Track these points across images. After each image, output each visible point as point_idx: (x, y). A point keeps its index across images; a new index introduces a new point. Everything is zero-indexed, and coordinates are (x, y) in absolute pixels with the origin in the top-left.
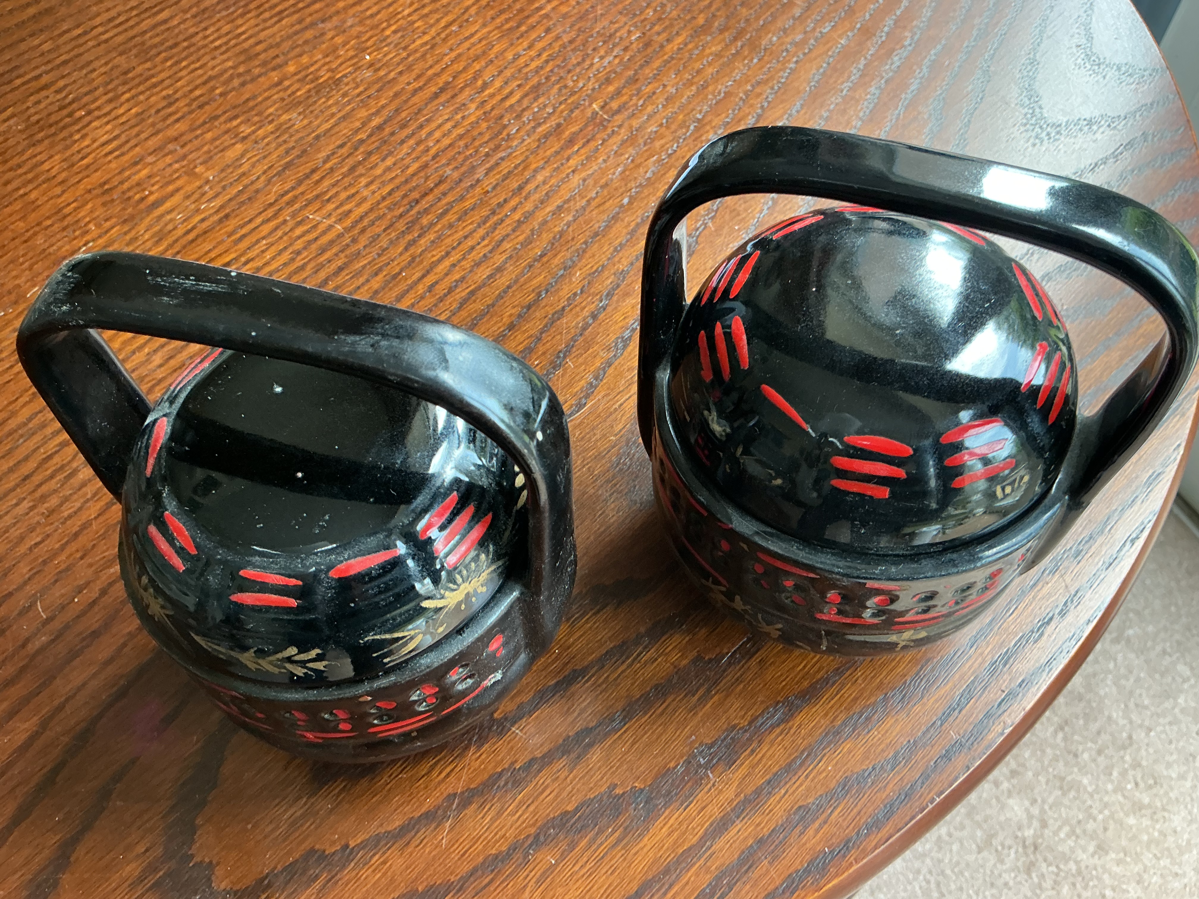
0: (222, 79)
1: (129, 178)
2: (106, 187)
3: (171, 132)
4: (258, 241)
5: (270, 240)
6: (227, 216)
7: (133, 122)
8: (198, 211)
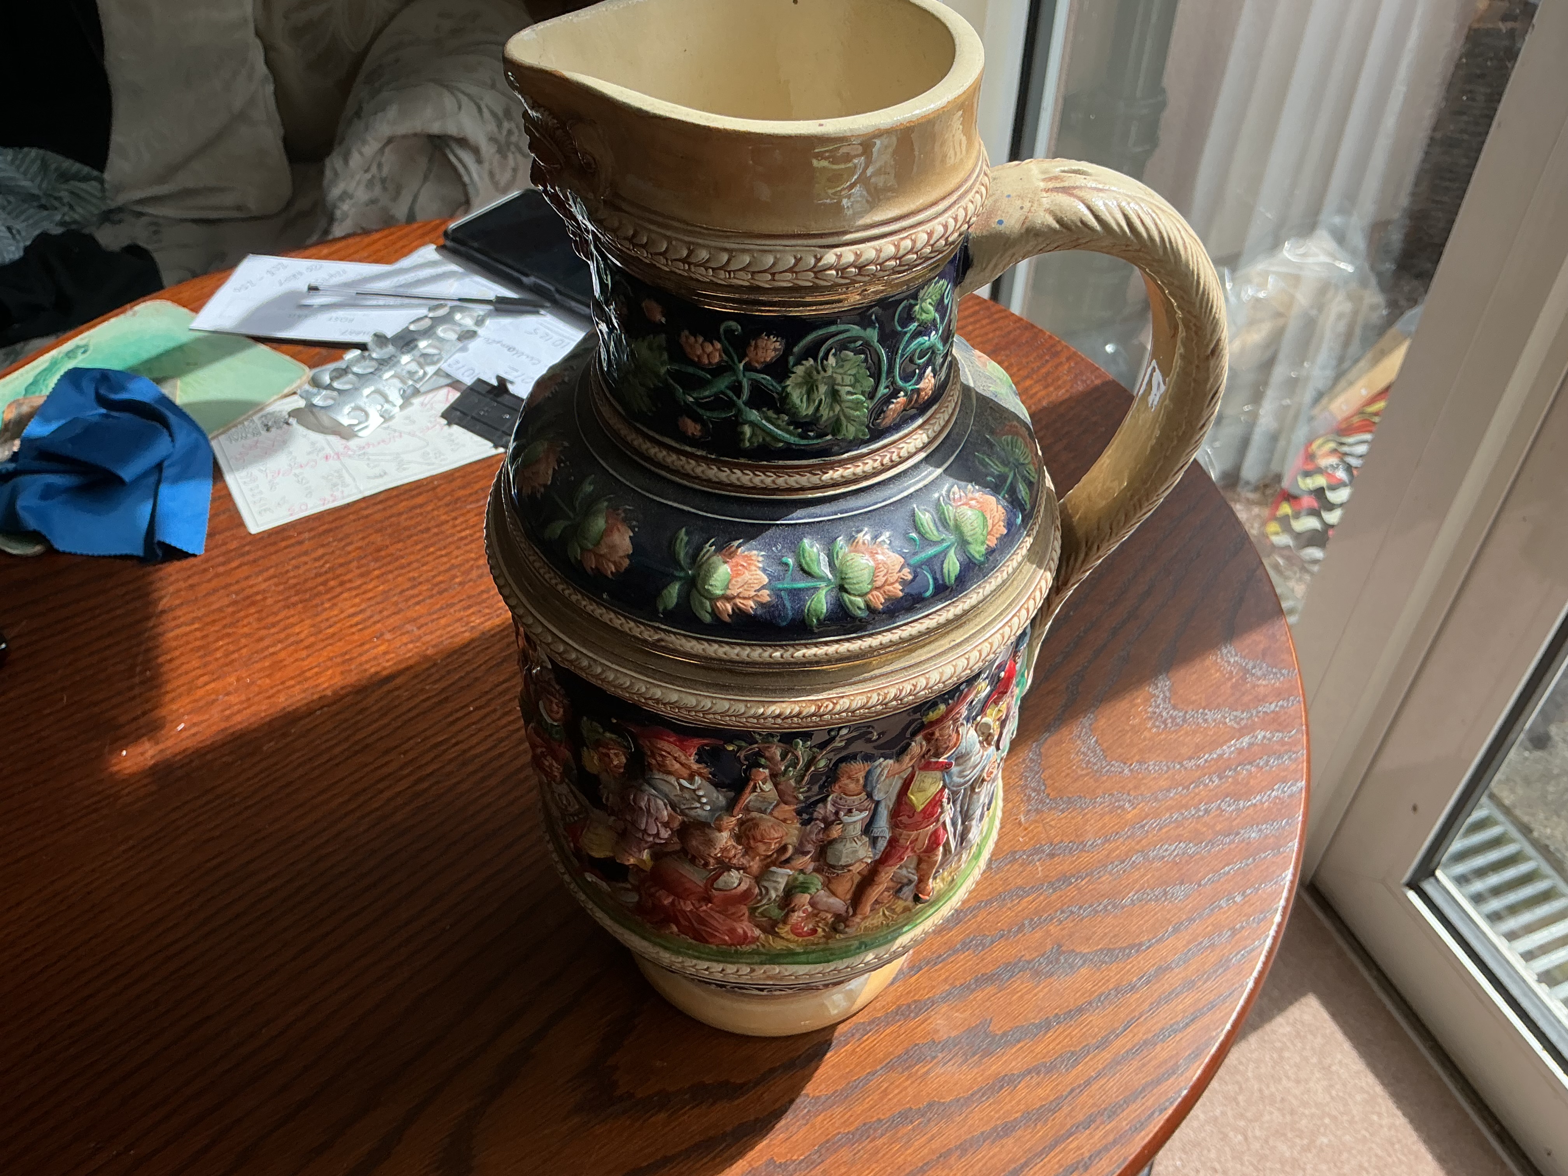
0: (463, 569)
1: (367, 651)
2: (347, 657)
3: (411, 614)
4: (468, 726)
5: (479, 726)
6: (446, 699)
7: (379, 599)
8: (422, 690)
